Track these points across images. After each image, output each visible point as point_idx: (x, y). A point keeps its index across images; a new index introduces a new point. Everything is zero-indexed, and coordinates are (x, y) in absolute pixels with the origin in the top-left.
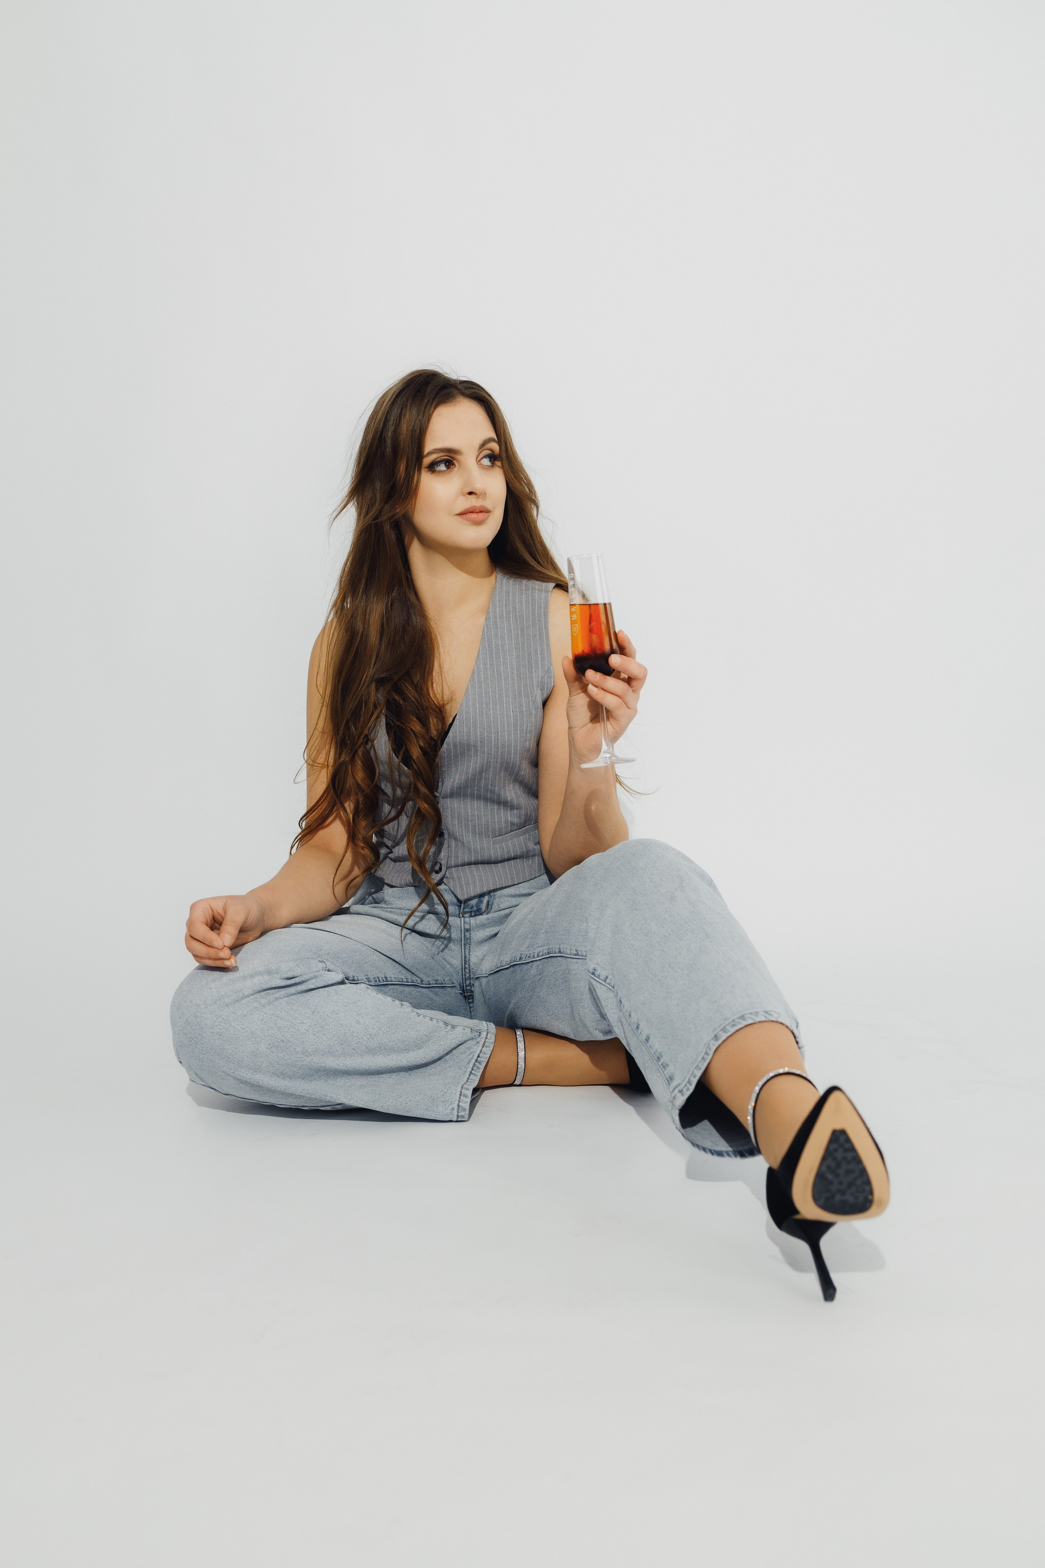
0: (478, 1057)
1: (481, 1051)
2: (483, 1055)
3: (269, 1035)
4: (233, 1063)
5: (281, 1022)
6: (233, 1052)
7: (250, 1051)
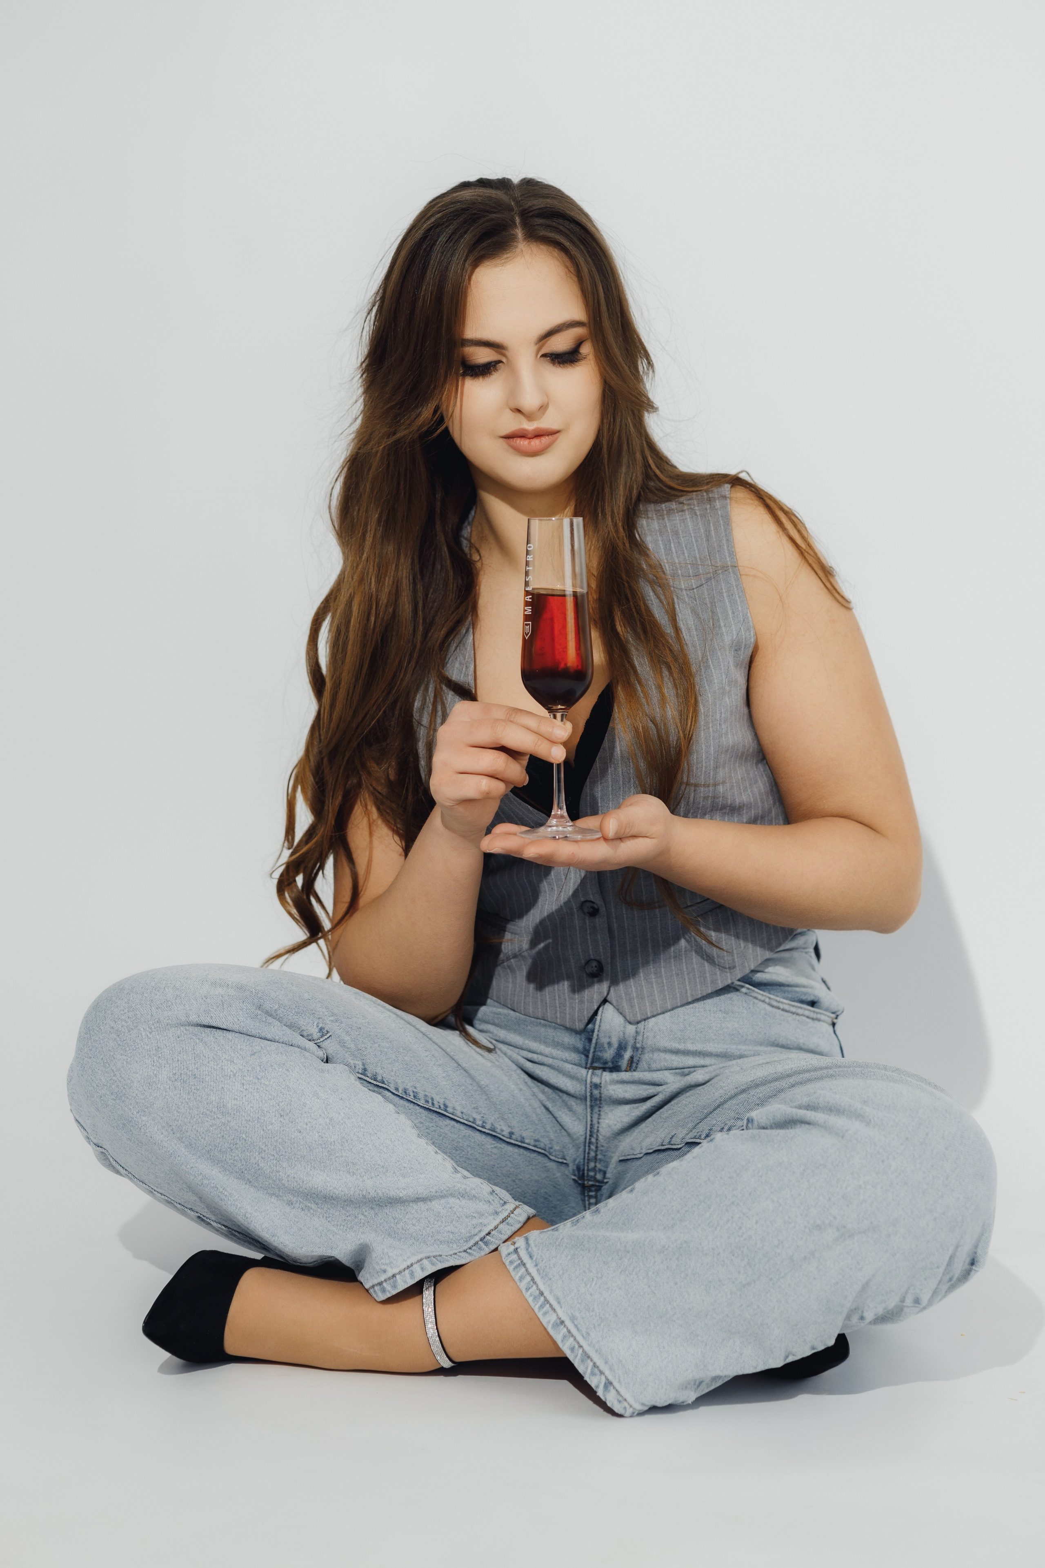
0: (487, 1235)
1: (496, 1228)
2: (496, 1234)
3: (178, 1061)
4: (117, 1086)
5: (203, 1048)
6: (123, 1067)
7: (146, 1074)
